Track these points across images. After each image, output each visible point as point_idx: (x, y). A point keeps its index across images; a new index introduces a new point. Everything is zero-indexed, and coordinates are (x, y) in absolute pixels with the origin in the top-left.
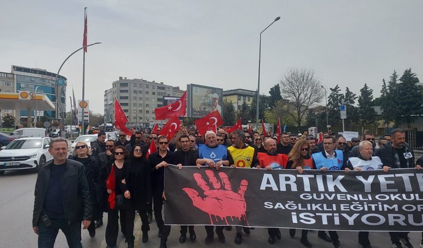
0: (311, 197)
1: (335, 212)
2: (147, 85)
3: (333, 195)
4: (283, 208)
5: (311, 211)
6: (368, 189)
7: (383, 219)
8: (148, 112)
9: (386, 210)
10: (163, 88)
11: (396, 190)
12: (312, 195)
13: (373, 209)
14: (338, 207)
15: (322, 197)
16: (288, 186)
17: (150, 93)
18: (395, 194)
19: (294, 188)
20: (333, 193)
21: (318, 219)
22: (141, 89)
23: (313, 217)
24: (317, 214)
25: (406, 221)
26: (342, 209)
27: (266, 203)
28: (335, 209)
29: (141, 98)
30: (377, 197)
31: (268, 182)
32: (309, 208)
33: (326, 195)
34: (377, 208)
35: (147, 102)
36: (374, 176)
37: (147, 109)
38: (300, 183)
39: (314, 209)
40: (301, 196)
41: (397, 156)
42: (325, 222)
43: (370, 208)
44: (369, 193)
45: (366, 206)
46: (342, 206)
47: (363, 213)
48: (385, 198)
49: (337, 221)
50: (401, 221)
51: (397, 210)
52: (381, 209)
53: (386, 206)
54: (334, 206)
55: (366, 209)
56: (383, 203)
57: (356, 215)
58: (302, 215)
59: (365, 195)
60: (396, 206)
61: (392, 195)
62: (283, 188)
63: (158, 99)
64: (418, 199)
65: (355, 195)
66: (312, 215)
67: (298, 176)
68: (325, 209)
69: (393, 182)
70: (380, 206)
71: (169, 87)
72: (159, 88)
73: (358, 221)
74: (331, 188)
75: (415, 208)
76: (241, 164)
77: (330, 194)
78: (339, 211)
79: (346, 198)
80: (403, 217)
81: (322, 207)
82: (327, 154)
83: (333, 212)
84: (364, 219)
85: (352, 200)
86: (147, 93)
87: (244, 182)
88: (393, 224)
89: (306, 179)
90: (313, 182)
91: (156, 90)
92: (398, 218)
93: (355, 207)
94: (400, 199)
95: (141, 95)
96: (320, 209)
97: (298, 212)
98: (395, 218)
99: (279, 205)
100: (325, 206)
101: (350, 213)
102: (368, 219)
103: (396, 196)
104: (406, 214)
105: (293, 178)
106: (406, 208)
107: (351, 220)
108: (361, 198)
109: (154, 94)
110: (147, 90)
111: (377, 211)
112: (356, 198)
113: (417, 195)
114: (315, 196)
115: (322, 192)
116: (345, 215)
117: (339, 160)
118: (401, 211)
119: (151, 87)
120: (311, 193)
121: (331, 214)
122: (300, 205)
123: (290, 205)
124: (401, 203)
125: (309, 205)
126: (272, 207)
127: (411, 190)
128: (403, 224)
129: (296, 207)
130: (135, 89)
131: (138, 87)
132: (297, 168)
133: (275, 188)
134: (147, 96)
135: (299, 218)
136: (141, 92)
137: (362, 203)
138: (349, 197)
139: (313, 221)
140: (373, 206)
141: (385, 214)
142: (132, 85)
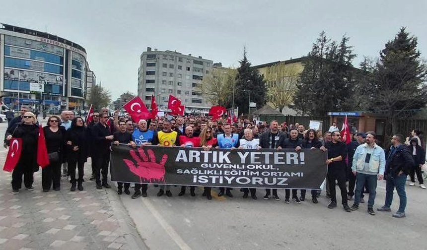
0: (207, 166)
1: (221, 175)
2: (180, 58)
3: (222, 165)
4: (189, 173)
5: (207, 175)
6: (243, 161)
7: (249, 181)
8: (179, 92)
9: (251, 175)
10: (201, 63)
11: (260, 163)
12: (208, 165)
13: (244, 174)
14: (223, 172)
15: (215, 166)
16: (194, 159)
17: (184, 68)
18: (259, 165)
19: (198, 160)
20: (221, 163)
21: (210, 180)
22: (172, 63)
23: (207, 179)
24: (210, 177)
25: (263, 182)
26: (225, 174)
27: (178, 170)
28: (221, 173)
29: (171, 74)
30: (248, 167)
31: (182, 156)
32: (205, 173)
33: (217, 165)
34: (246, 173)
35: (179, 80)
36: (248, 153)
37: (179, 88)
38: (202, 156)
39: (208, 173)
40: (202, 166)
41: (271, 138)
42: (214, 181)
43: (242, 173)
44: (243, 164)
45: (240, 172)
46: (225, 172)
47: (237, 176)
48: (253, 167)
49: (221, 181)
50: (260, 182)
51: (258, 175)
52: (248, 174)
53: (252, 173)
54: (221, 171)
55: (240, 174)
56: (251, 170)
57: (233, 178)
58: (200, 178)
59: (241, 165)
60: (258, 173)
61: (257, 166)
62: (191, 160)
63: (194, 76)
64: (272, 168)
65: (235, 165)
66: (207, 177)
67: (202, 152)
68: (215, 173)
69: (258, 158)
70: (248, 173)
71: (209, 62)
72: (195, 62)
73: (234, 181)
74: (221, 161)
75: (269, 174)
76: (167, 144)
77: (220, 164)
78: (223, 175)
79: (229, 167)
80: (261, 180)
81: (213, 172)
82: (226, 135)
83: (219, 176)
84: (238, 180)
85: (232, 168)
86: (180, 67)
87: (165, 157)
88: (255, 184)
89: (206, 154)
90: (211, 156)
91: (192, 65)
92: (259, 180)
93: (233, 173)
94: (261, 168)
95: (172, 71)
96: (212, 174)
97: (198, 175)
98: (256, 180)
99: (187, 171)
100: (215, 171)
101: (230, 176)
102: (240, 180)
103: (260, 167)
104: (263, 177)
105: (198, 153)
106: (264, 174)
107: (230, 181)
108: (238, 167)
109: (189, 69)
110: (179, 64)
111: (246, 175)
112: (235, 167)
113: (271, 166)
114: (210, 165)
115: (215, 163)
116: (226, 178)
117: (233, 141)
118: (261, 176)
119: (185, 60)
120: (208, 163)
121: (218, 177)
122: (200, 171)
123: (194, 171)
124: (260, 171)
125: (205, 171)
126: (182, 172)
127: (268, 163)
128: (261, 184)
129: (197, 172)
130: (165, 62)
131: (169, 59)
132: (203, 146)
133: (185, 160)
134: (179, 72)
135: (198, 179)
136: (171, 66)
137: (237, 170)
138: (231, 166)
139: (207, 181)
140: (244, 172)
141: (251, 177)
142: (161, 57)
